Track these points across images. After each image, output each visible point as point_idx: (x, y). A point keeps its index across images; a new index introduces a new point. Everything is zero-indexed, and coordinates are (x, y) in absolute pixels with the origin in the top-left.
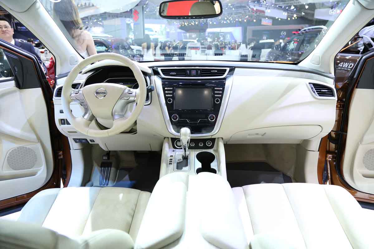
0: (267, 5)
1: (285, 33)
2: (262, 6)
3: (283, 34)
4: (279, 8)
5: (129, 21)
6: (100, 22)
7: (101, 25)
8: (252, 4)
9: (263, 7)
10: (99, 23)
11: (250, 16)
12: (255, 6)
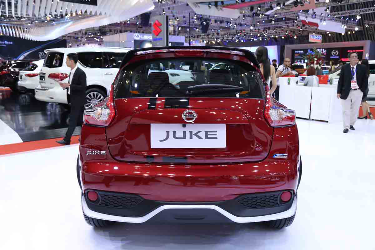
0: (322, 15)
1: (337, 52)
2: (315, 18)
3: (335, 53)
4: (337, 19)
5: (138, 36)
6: (97, 38)
7: (97, 41)
8: (304, 15)
9: (318, 19)
10: (95, 38)
11: (291, 31)
12: (306, 17)
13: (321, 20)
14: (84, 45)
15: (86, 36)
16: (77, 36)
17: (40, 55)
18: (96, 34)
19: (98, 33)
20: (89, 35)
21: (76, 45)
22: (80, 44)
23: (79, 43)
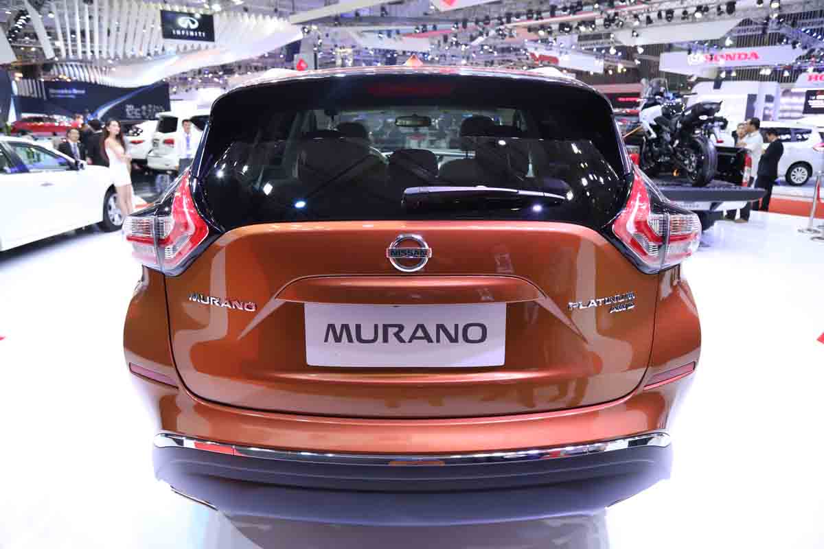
0: (562, 46)
4: (586, 51)
8: (532, 45)
9: (555, 51)
12: (536, 49)
13: (561, 52)
14: (197, 89)
15: (201, 76)
16: (185, 75)
17: (127, 110)
18: (216, 73)
19: (220, 71)
20: (205, 74)
21: (184, 90)
22: (190, 88)
23: (189, 86)
